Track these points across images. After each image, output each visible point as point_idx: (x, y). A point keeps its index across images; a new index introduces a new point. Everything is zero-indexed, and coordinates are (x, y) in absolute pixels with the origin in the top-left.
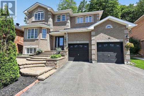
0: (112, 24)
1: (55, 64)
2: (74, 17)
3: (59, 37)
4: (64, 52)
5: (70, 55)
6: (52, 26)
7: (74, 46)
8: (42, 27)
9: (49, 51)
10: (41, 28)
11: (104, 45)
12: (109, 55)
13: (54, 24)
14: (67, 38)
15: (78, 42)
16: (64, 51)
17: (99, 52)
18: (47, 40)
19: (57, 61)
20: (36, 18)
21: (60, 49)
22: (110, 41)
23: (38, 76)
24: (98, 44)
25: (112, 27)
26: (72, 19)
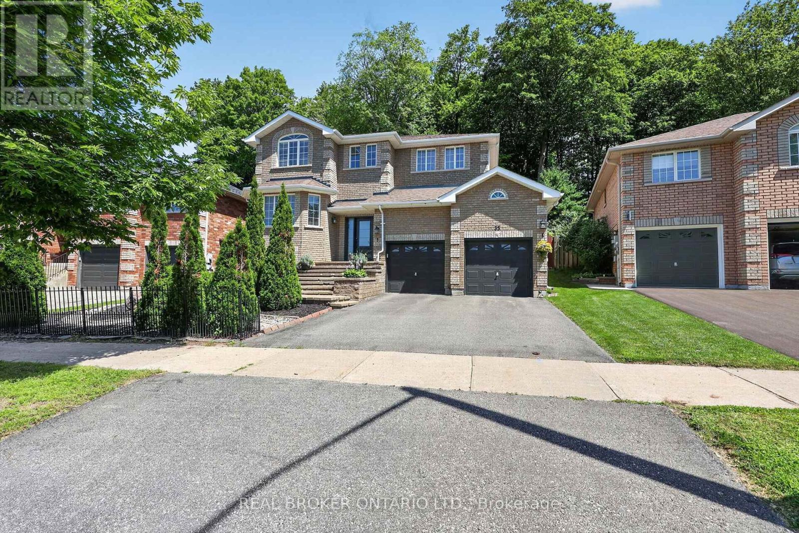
0: (506, 189)
1: (356, 290)
2: (407, 151)
3: (357, 219)
4: (375, 266)
5: (390, 276)
6: (335, 186)
7: (402, 250)
8: (309, 192)
9: (329, 264)
10: (304, 194)
11: (486, 246)
12: (497, 274)
13: (343, 177)
14: (382, 223)
15: (414, 237)
16: (374, 264)
17: (469, 267)
18: (321, 230)
19: (360, 281)
20: (282, 157)
21: (362, 258)
22: (499, 234)
23: (330, 301)
24: (468, 242)
25: (505, 197)
26: (400, 156)
